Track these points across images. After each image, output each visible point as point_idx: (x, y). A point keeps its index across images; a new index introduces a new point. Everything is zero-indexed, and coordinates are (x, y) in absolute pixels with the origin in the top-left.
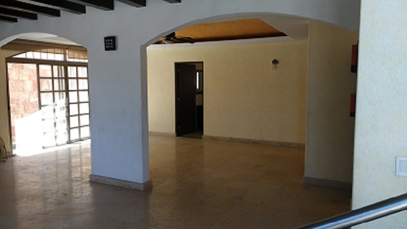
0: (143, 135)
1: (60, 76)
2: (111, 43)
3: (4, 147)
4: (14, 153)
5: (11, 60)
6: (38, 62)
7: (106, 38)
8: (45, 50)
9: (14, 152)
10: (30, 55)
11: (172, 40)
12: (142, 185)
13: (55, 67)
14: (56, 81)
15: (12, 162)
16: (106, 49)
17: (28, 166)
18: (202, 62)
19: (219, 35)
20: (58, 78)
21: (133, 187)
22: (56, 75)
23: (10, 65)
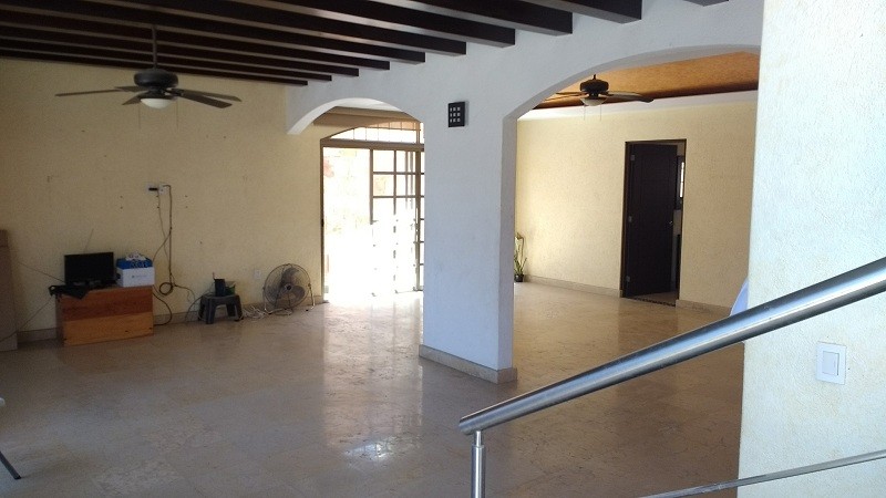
0: (501, 281)
1: (409, 171)
2: (458, 114)
3: (309, 285)
4: (325, 299)
5: (328, 142)
6: (373, 146)
7: (451, 105)
8: (386, 125)
9: (326, 297)
10: (360, 134)
11: (600, 98)
12: (496, 374)
13: (401, 154)
14: (401, 178)
15: (322, 313)
16: (451, 125)
17: (339, 321)
18: (685, 141)
19: (716, 81)
20: (406, 174)
21: (482, 376)
22: (401, 168)
23: (326, 150)
